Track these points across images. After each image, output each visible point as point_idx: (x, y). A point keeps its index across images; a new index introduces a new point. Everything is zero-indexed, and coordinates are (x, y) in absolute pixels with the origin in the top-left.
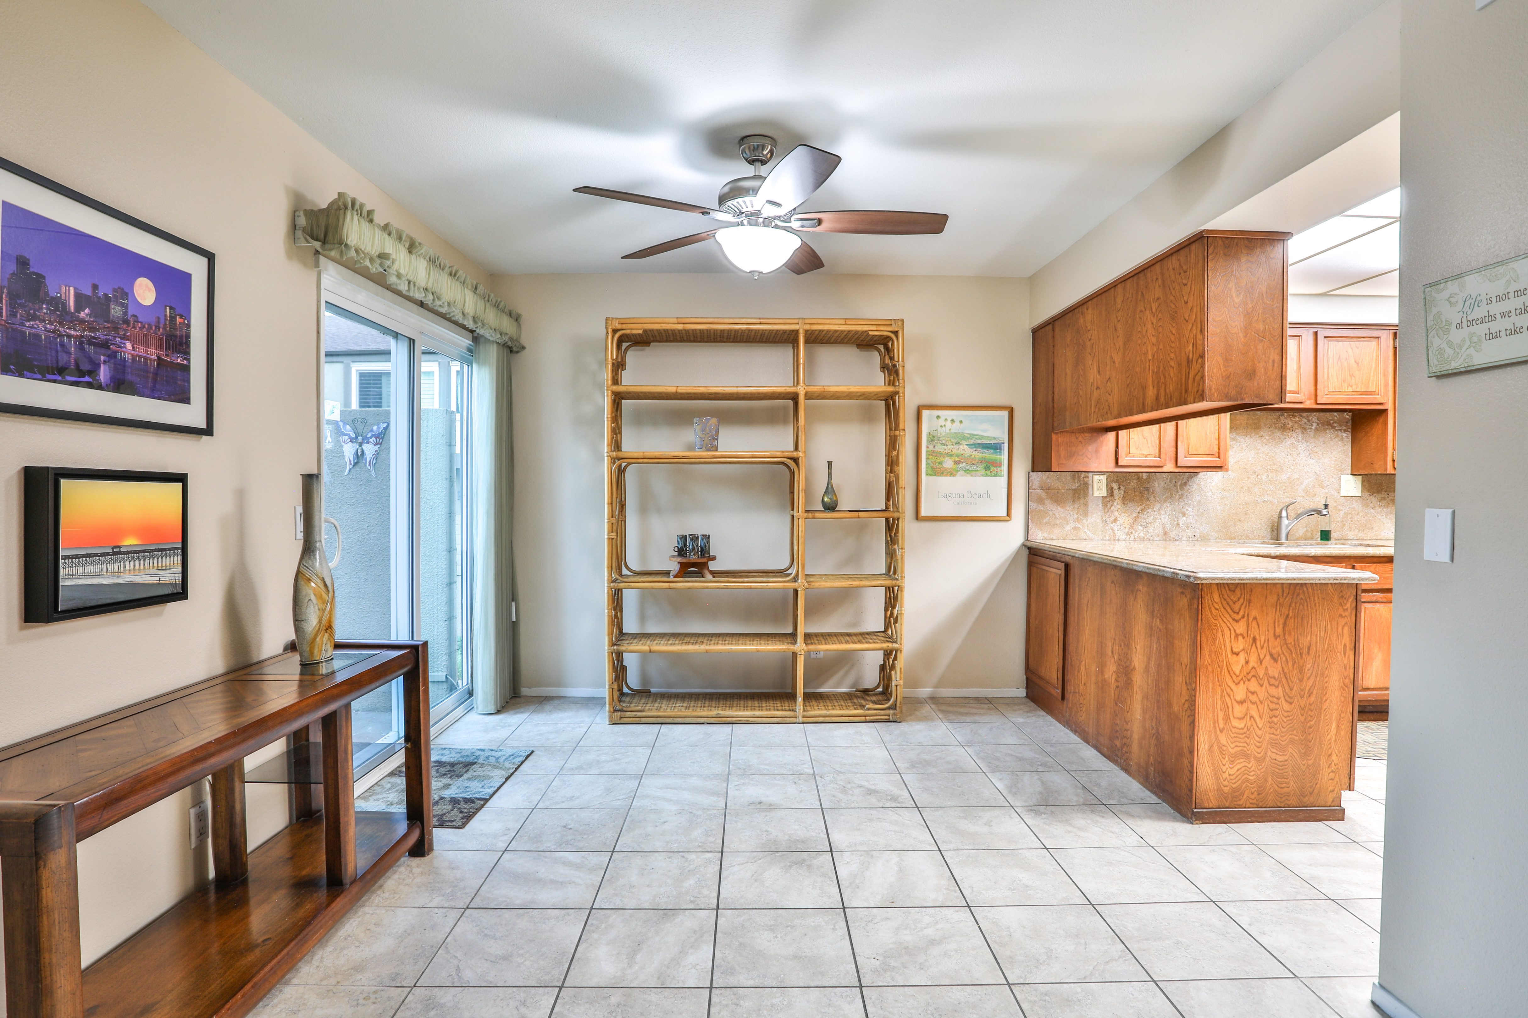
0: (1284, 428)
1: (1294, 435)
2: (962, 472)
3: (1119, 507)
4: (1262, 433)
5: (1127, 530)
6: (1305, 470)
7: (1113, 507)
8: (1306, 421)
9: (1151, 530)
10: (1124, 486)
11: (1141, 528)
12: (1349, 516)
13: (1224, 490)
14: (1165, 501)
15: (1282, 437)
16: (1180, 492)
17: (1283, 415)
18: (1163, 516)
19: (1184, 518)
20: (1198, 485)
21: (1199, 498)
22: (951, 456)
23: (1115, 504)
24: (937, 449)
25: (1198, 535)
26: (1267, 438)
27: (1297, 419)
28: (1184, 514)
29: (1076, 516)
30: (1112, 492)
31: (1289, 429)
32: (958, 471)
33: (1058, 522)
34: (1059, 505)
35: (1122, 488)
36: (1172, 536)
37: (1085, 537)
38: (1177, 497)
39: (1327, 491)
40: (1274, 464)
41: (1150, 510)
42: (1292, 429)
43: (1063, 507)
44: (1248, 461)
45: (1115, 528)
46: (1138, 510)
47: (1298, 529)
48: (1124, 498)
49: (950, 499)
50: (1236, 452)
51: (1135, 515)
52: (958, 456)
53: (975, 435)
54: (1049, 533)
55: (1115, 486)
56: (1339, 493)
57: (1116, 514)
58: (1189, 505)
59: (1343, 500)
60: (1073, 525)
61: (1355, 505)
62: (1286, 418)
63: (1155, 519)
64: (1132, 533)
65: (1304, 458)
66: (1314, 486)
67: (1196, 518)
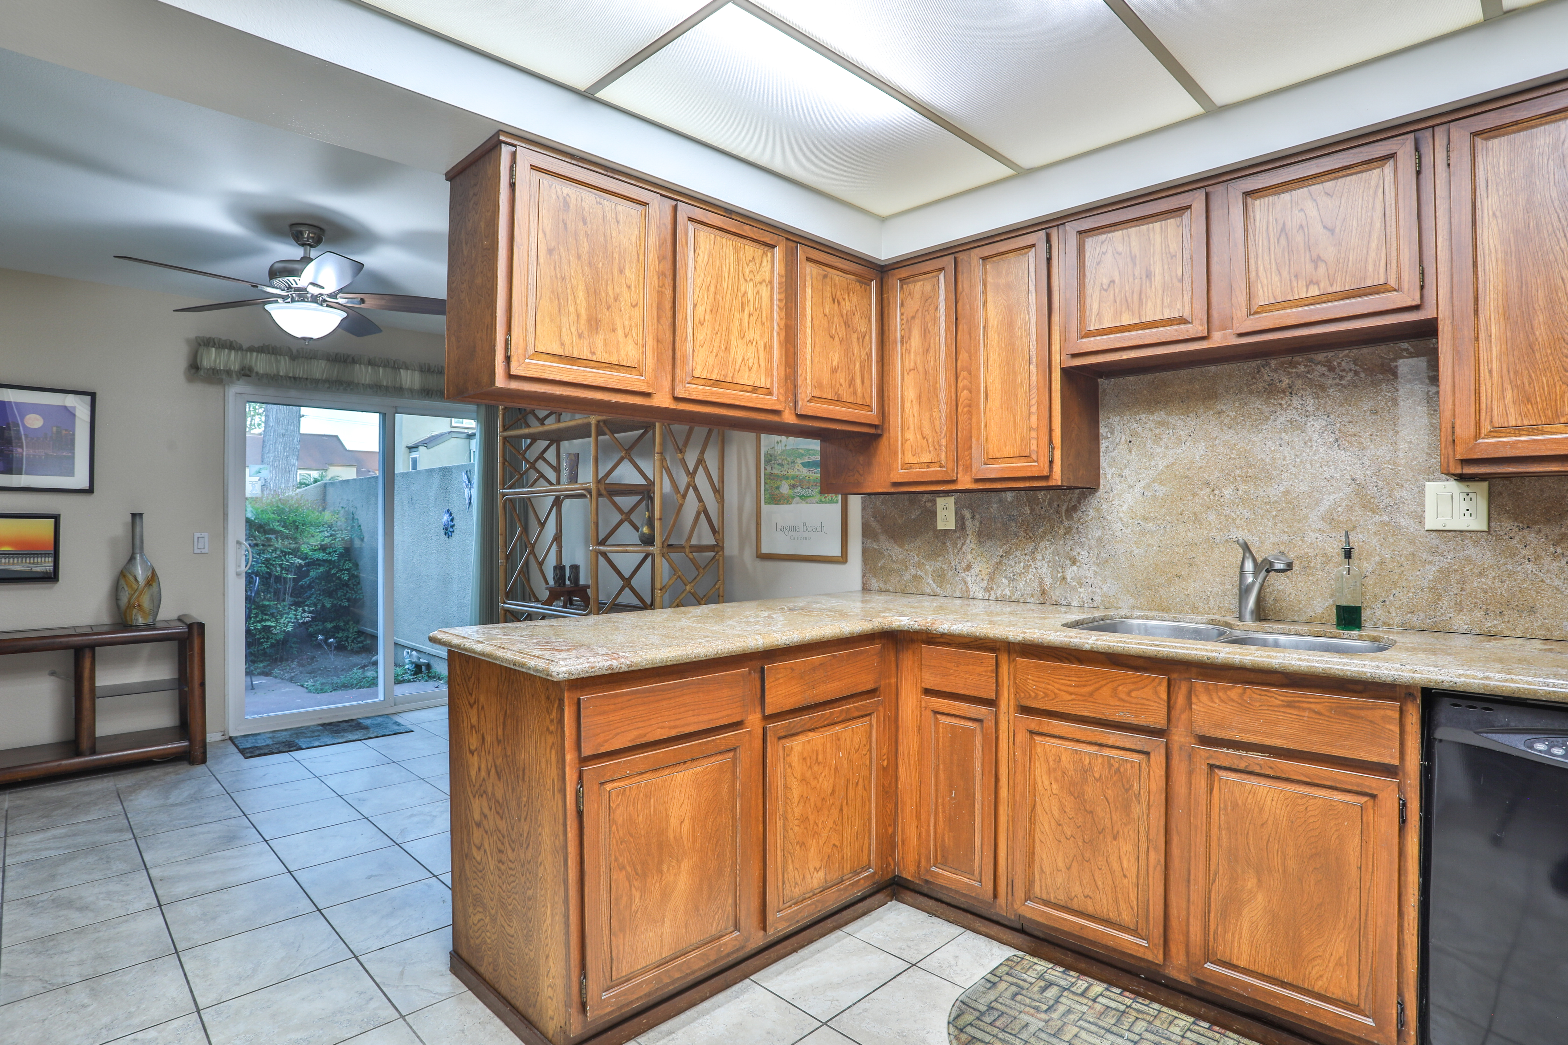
0: (1271, 391)
1: (1296, 402)
2: (798, 498)
3: (973, 546)
4: (1219, 407)
5: (985, 584)
6: (1326, 475)
7: (965, 547)
8: (1324, 369)
9: (1021, 585)
10: (979, 513)
11: (1005, 581)
12: (1455, 577)
13: (1144, 518)
14: (1042, 538)
15: (1265, 409)
16: (1066, 523)
17: (1268, 364)
18: (1039, 564)
19: (1075, 568)
20: (1098, 510)
21: (1099, 533)
22: (787, 478)
23: (968, 541)
24: (775, 471)
25: (1098, 599)
26: (1233, 414)
27: (1302, 368)
28: (1074, 562)
29: (917, 559)
30: (964, 524)
31: (1284, 392)
32: (794, 498)
33: (895, 566)
34: (896, 542)
35: (977, 516)
36: (1054, 598)
37: (929, 591)
38: (1062, 532)
39: (1386, 518)
40: (1250, 466)
41: (1018, 553)
42: (1290, 391)
43: (901, 546)
44: (1192, 462)
45: (969, 580)
46: (1001, 552)
47: (1312, 599)
48: (980, 534)
49: (787, 532)
50: (1166, 448)
51: (997, 560)
52: (793, 478)
53: (809, 450)
54: (885, 583)
55: (967, 514)
56: (1421, 523)
57: (969, 557)
58: (1082, 545)
59: (1435, 540)
60: (913, 571)
61: (1472, 551)
62: (1275, 371)
63: (1027, 568)
64: (992, 588)
65: (1322, 449)
66: (1351, 509)
67: (1094, 568)
